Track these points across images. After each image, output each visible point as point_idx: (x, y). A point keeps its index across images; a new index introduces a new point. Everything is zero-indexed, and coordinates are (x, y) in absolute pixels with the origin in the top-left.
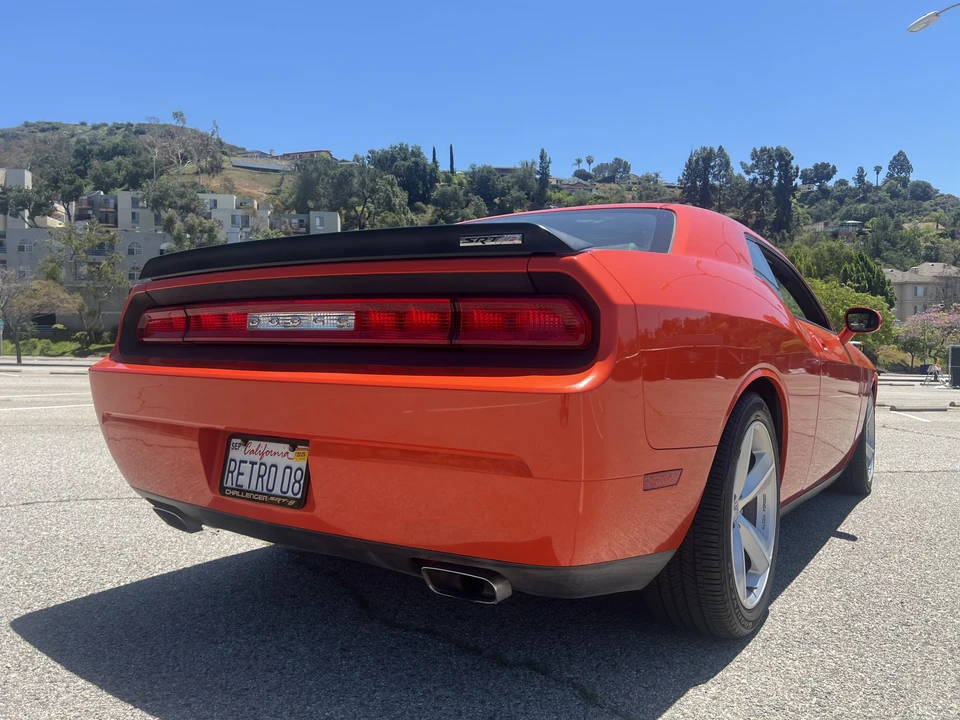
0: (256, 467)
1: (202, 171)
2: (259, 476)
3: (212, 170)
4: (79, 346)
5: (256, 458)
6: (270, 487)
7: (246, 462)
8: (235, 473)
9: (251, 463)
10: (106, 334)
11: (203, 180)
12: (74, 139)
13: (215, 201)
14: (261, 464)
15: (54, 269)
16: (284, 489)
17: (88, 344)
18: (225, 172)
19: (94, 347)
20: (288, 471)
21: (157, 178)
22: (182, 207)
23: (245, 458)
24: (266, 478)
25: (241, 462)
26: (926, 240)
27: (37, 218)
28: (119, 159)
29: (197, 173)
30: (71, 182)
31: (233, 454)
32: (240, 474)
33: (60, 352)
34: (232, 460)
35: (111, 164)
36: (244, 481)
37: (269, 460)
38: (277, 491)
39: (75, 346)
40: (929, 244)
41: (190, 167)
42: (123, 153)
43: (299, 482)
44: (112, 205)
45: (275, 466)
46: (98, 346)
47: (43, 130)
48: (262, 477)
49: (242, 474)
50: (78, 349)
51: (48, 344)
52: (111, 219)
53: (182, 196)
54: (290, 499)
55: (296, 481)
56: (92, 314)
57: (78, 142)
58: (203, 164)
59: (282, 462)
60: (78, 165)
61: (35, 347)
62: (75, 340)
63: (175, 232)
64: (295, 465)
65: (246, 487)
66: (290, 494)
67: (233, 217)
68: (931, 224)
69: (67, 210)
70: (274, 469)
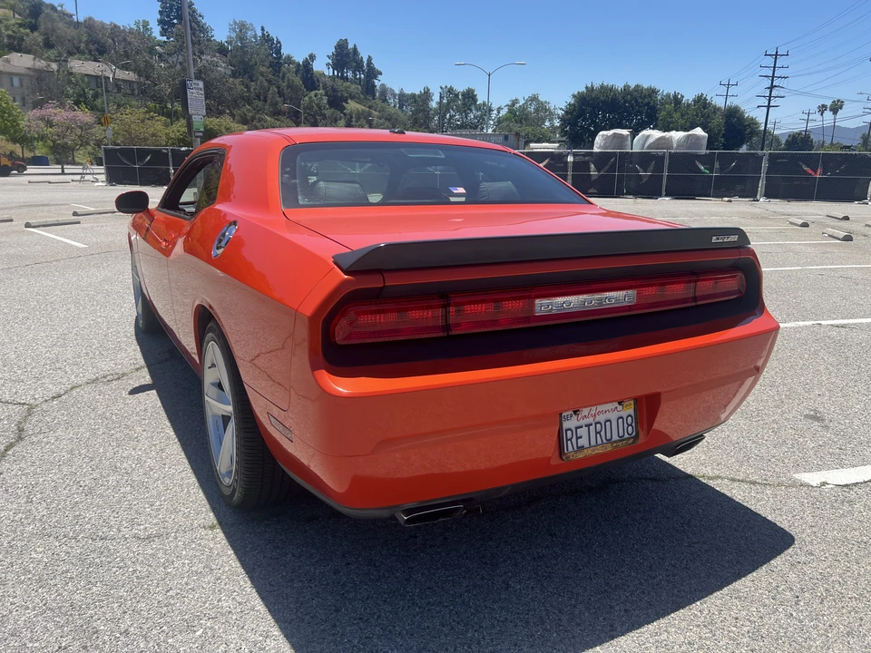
0: (592, 428)
2: (597, 433)
5: (590, 420)
6: (609, 437)
7: (581, 427)
8: (574, 440)
9: (586, 426)
14: (596, 423)
16: (621, 434)
20: (620, 420)
23: (578, 424)
24: (603, 433)
25: (577, 428)
26: (7, 28)
31: (566, 425)
32: (578, 438)
34: (566, 430)
36: (583, 442)
37: (601, 418)
38: (615, 437)
40: (10, 32)
43: (631, 425)
45: (610, 421)
48: (599, 433)
49: (581, 437)
54: (628, 439)
55: (629, 425)
59: (613, 416)
64: (624, 414)
65: (587, 445)
66: (626, 436)
68: (7, 11)
70: (608, 423)
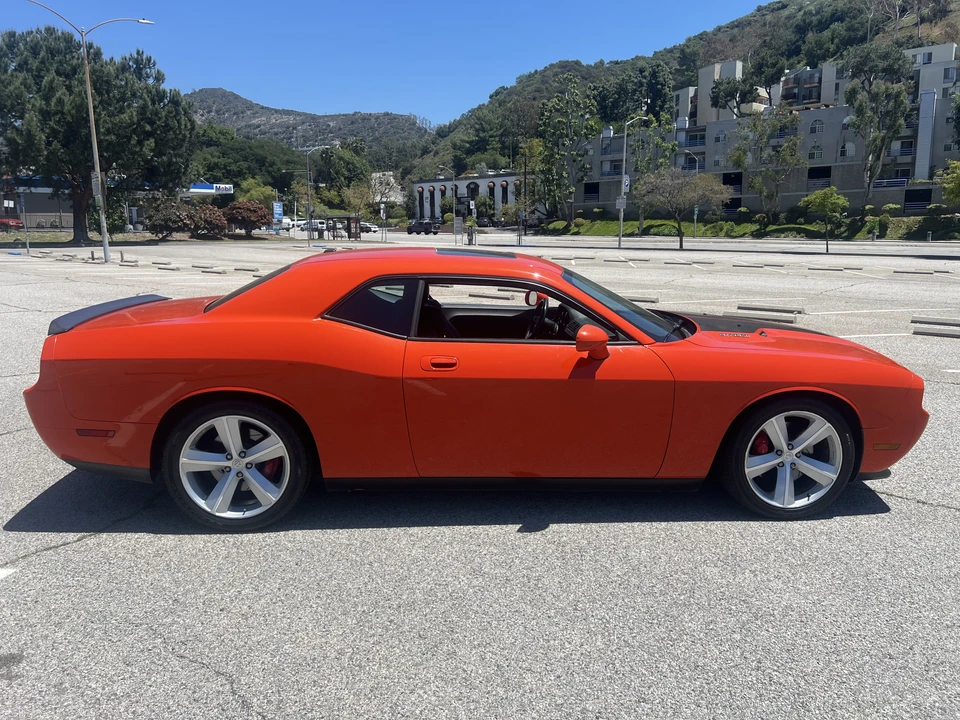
1: (923, 20)
3: (935, 17)
4: (758, 227)
10: (782, 215)
11: (923, 30)
12: (801, 13)
13: (930, 55)
15: (739, 157)
17: (766, 225)
18: (952, 15)
19: (772, 227)
21: (871, 40)
22: (884, 70)
27: (743, 106)
28: (835, 25)
29: (916, 25)
30: (774, 65)
33: (742, 233)
35: (827, 33)
39: (755, 227)
41: (909, 19)
42: (841, 19)
44: (817, 80)
46: (774, 227)
47: (773, 10)
50: (758, 230)
51: (732, 226)
52: (815, 94)
53: (885, 56)
56: (770, 197)
57: (805, 13)
58: (926, 11)
60: (797, 41)
61: (721, 230)
62: (755, 222)
63: (856, 104)
67: (946, 71)
69: (769, 94)
